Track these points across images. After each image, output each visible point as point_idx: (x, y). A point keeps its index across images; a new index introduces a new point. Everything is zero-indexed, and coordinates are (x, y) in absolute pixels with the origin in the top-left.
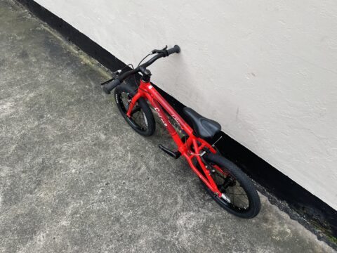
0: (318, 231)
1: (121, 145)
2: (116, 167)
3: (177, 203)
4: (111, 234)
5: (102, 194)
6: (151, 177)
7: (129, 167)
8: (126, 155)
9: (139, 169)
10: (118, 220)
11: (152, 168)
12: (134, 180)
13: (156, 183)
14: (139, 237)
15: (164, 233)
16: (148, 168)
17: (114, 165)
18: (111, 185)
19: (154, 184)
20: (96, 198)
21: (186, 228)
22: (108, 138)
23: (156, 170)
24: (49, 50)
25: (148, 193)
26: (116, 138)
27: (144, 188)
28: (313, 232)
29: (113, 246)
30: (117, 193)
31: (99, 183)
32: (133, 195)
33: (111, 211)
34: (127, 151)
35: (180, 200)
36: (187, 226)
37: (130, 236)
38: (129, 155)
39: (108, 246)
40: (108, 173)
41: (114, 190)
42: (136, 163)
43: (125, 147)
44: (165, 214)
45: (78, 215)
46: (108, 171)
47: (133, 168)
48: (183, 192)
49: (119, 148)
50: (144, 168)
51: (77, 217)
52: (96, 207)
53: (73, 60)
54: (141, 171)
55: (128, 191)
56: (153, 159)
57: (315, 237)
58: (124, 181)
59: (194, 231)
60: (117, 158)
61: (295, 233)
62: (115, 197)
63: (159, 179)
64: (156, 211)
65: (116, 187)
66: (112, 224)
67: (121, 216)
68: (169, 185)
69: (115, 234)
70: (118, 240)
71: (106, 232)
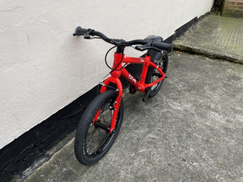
1: (130, 164)
4: (221, 142)
5: (197, 161)
6: (157, 129)
7: (155, 147)
8: (143, 154)
9: (153, 139)
10: (207, 141)
11: (147, 129)
12: (166, 139)
14: (206, 125)
16: (149, 132)
17: (160, 161)
18: (182, 155)
20: (203, 164)
23: (148, 127)
25: (172, 128)
29: (226, 138)
30: (186, 149)
31: (188, 168)
32: (180, 136)
33: (205, 148)
34: (138, 155)
35: (165, 110)
37: (211, 130)
38: (141, 151)
39: (229, 142)
40: (173, 164)
41: (186, 152)
42: (148, 142)
44: (181, 116)
46: (170, 165)
47: (155, 143)
48: (158, 110)
49: (136, 163)
52: (211, 161)
54: (155, 136)
56: (137, 131)
58: (173, 147)
60: (150, 162)
62: (192, 149)
64: (182, 121)
65: (182, 152)
66: (213, 144)
67: (202, 140)
68: (157, 117)
69: (217, 140)
70: (220, 137)
71: (222, 146)
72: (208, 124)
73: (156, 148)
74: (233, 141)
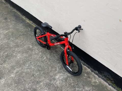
0: (109, 82)
1: (37, 49)
2: (35, 57)
3: (56, 70)
4: (30, 81)
5: (28, 66)
6: (47, 61)
8: (39, 53)
9: (43, 58)
10: (33, 75)
11: (49, 58)
12: (41, 62)
13: (49, 63)
14: (41, 82)
15: (51, 81)
16: (47, 58)
17: (34, 56)
18: (32, 63)
19: (48, 63)
20: (26, 67)
21: (59, 79)
22: (33, 47)
23: (50, 59)
24: (15, 18)
26: (36, 47)
27: (45, 65)
28: (107, 82)
29: (30, 85)
30: (34, 66)
31: (28, 62)
32: (40, 67)
33: (31, 72)
34: (39, 52)
35: (58, 69)
36: (59, 78)
37: (37, 81)
38: (40, 53)
39: (28, 84)
40: (31, 59)
42: (43, 56)
43: (39, 50)
44: (51, 74)
45: (18, 73)
46: (32, 58)
47: (41, 58)
48: (59, 67)
49: (37, 51)
50: (45, 58)
51: (18, 74)
52: (25, 71)
53: (23, 21)
54: (44, 59)
55: (38, 65)
56: (49, 55)
57: (107, 84)
58: (37, 62)
59: (62, 80)
60: (35, 54)
61: (100, 82)
62: (33, 67)
63: (51, 62)
64: (48, 73)
65: (34, 64)
66: (31, 77)
67: (35, 74)
68: (54, 64)
69: (32, 80)
70: (32, 83)
71: (28, 80)
72: (41, 83)
73: (39, 57)
74: (27, 87)
